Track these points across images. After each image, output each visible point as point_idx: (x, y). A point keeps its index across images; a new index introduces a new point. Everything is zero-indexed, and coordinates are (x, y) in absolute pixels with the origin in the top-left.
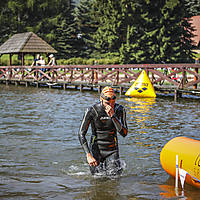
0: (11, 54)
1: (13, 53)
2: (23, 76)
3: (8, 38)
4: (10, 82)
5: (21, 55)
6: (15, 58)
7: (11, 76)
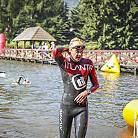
0: (25, 41)
2: (33, 56)
3: (23, 30)
4: (24, 60)
5: (32, 42)
6: (28, 43)
7: (25, 55)
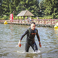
0: (22, 16)
2: (25, 23)
3: (20, 12)
4: (21, 24)
5: (24, 17)
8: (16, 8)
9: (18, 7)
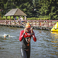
0: (11, 16)
1: (12, 16)
2: (15, 24)
3: (10, 10)
4: (10, 26)
5: (14, 16)
6: (12, 17)
7: (11, 24)
8: (5, 5)
9: (7, 4)
